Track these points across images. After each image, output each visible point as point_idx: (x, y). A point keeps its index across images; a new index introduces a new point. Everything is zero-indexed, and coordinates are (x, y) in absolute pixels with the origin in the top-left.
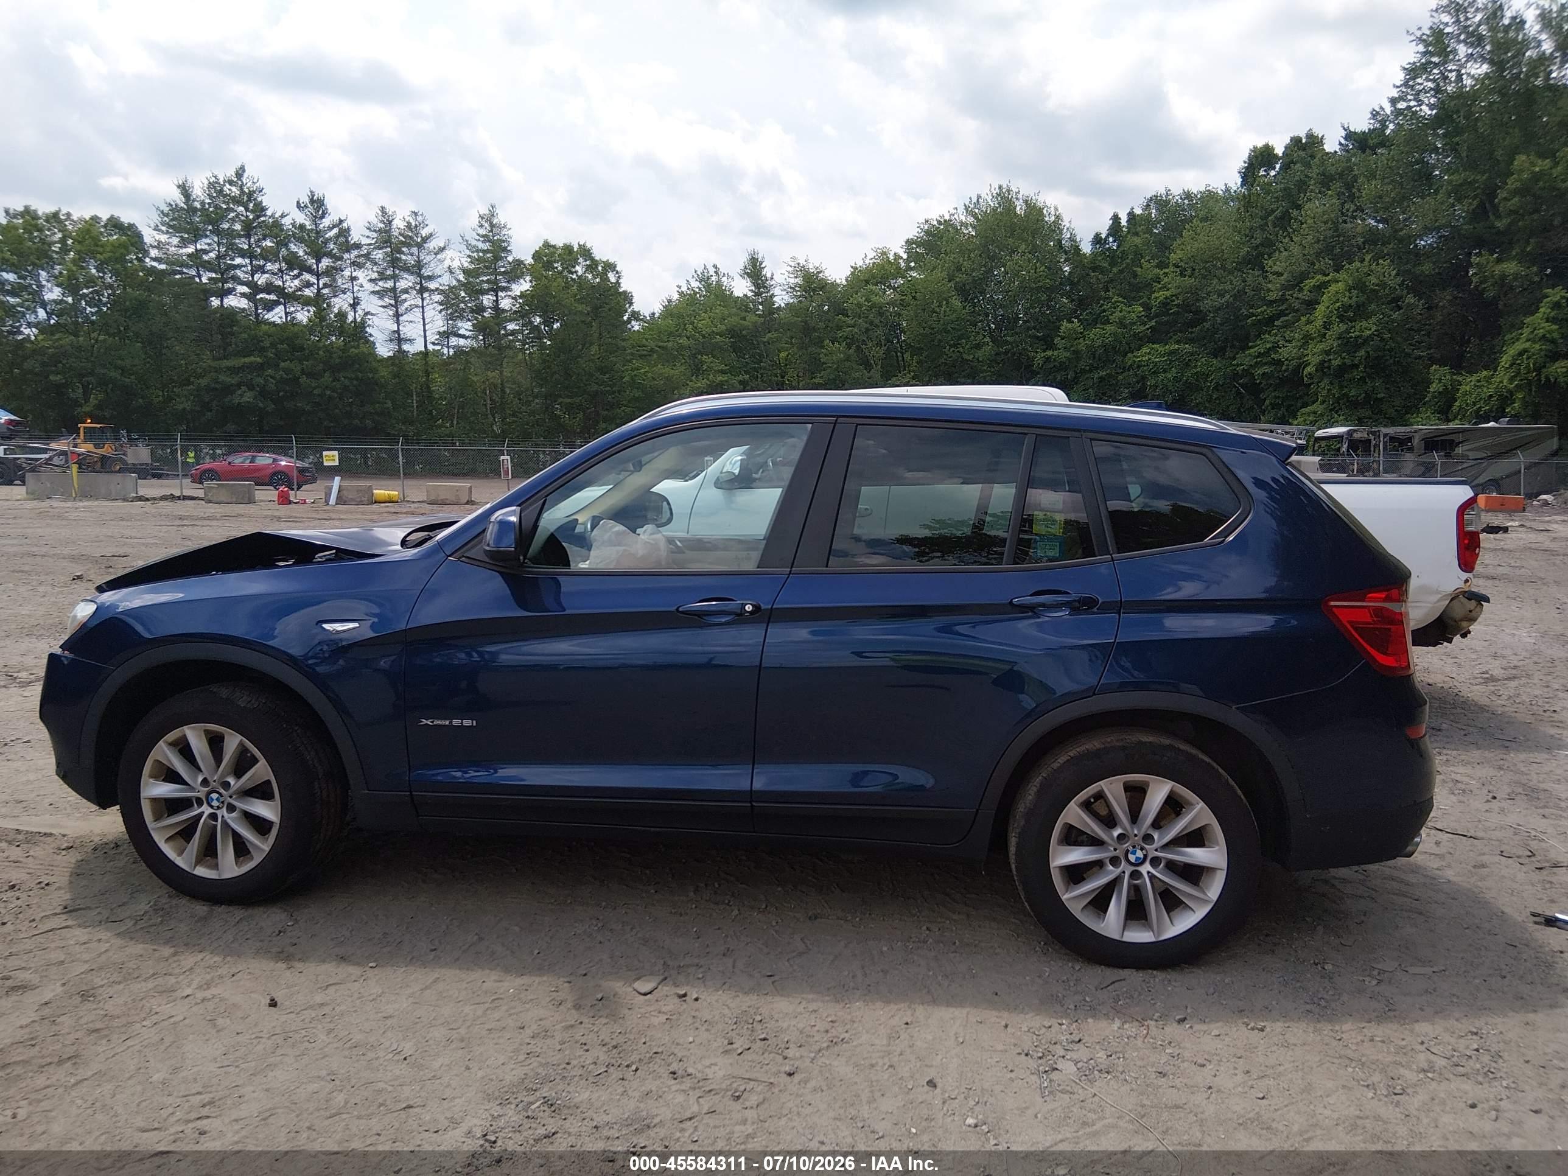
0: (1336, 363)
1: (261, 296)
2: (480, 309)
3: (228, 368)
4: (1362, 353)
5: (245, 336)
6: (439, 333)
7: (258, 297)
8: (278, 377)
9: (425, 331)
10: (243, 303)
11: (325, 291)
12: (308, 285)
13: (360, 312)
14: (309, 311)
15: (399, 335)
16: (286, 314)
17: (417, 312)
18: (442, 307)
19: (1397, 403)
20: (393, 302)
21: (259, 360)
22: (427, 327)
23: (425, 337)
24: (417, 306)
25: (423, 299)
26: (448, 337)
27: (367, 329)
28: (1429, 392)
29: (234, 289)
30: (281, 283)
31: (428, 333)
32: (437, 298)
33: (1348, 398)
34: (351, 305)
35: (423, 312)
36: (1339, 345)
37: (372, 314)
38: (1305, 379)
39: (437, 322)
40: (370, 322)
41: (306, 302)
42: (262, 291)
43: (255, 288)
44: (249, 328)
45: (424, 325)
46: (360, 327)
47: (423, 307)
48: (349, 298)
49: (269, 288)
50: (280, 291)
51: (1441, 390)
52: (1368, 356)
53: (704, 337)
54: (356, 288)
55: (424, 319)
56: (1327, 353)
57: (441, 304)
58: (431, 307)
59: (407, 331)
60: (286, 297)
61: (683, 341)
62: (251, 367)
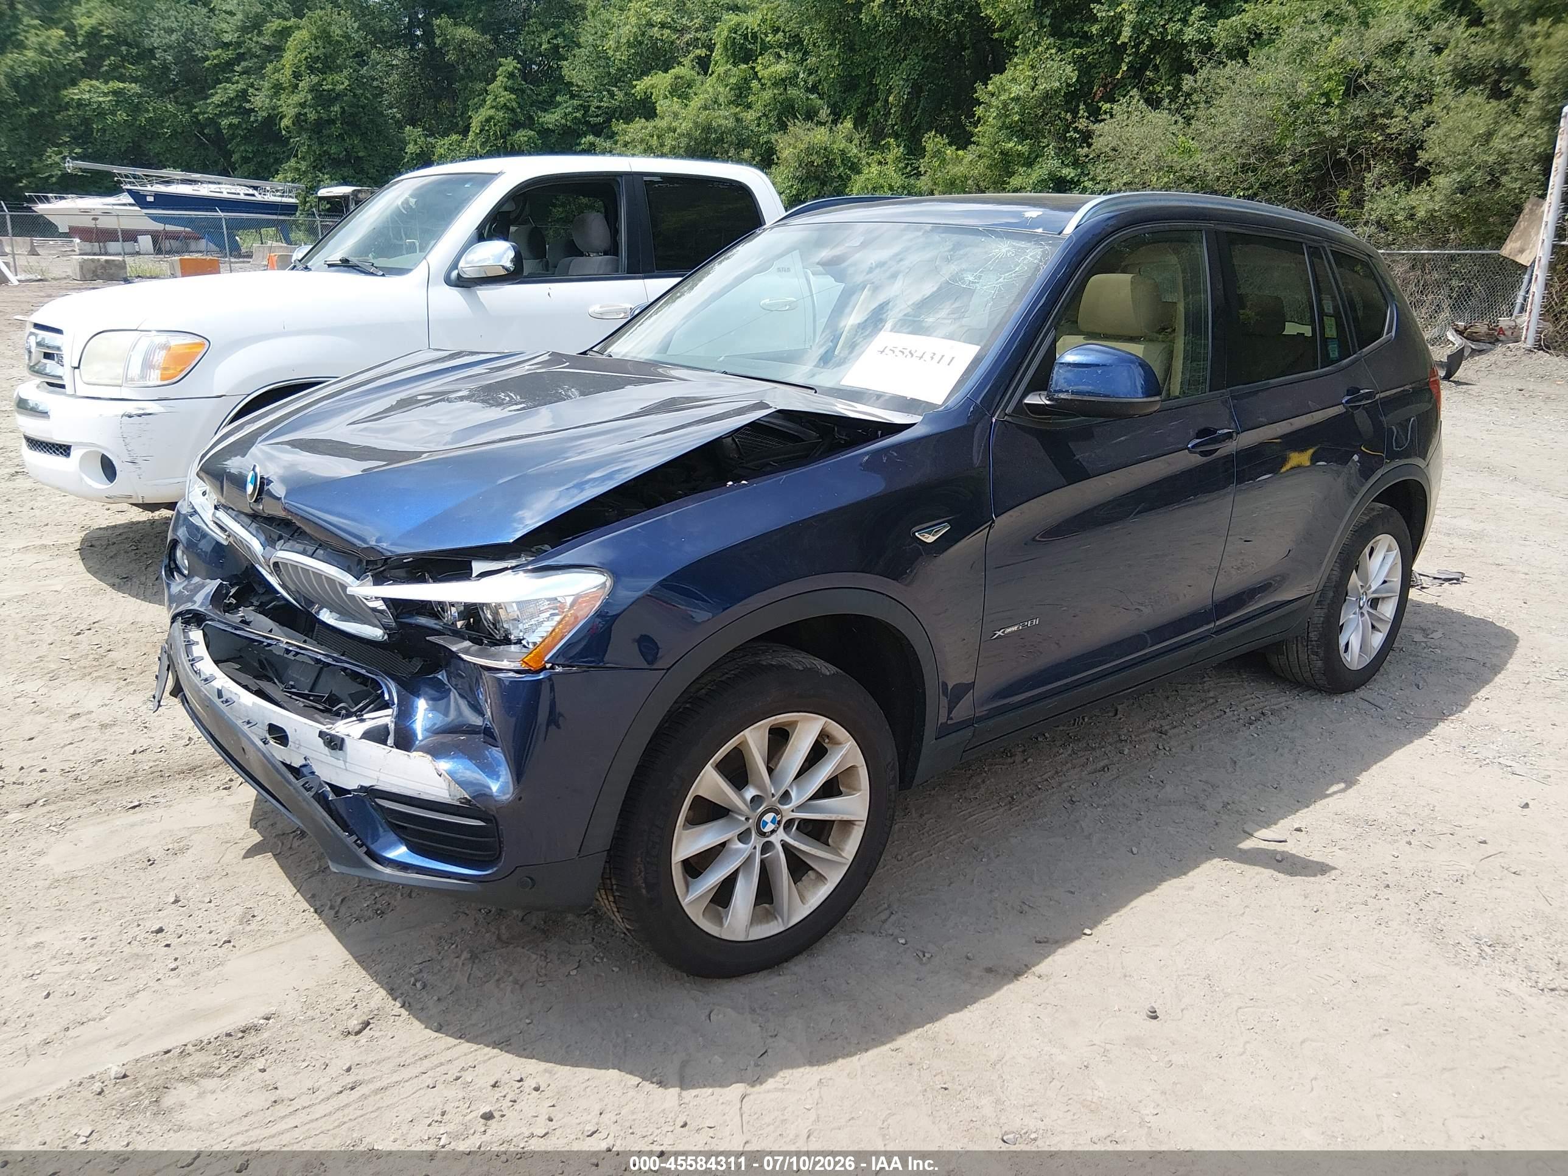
0: (312, 116)
4: (336, 108)
19: (377, 162)
28: (406, 153)
33: (330, 155)
36: (313, 99)
38: (284, 132)
51: (418, 151)
52: (343, 111)
56: (303, 105)
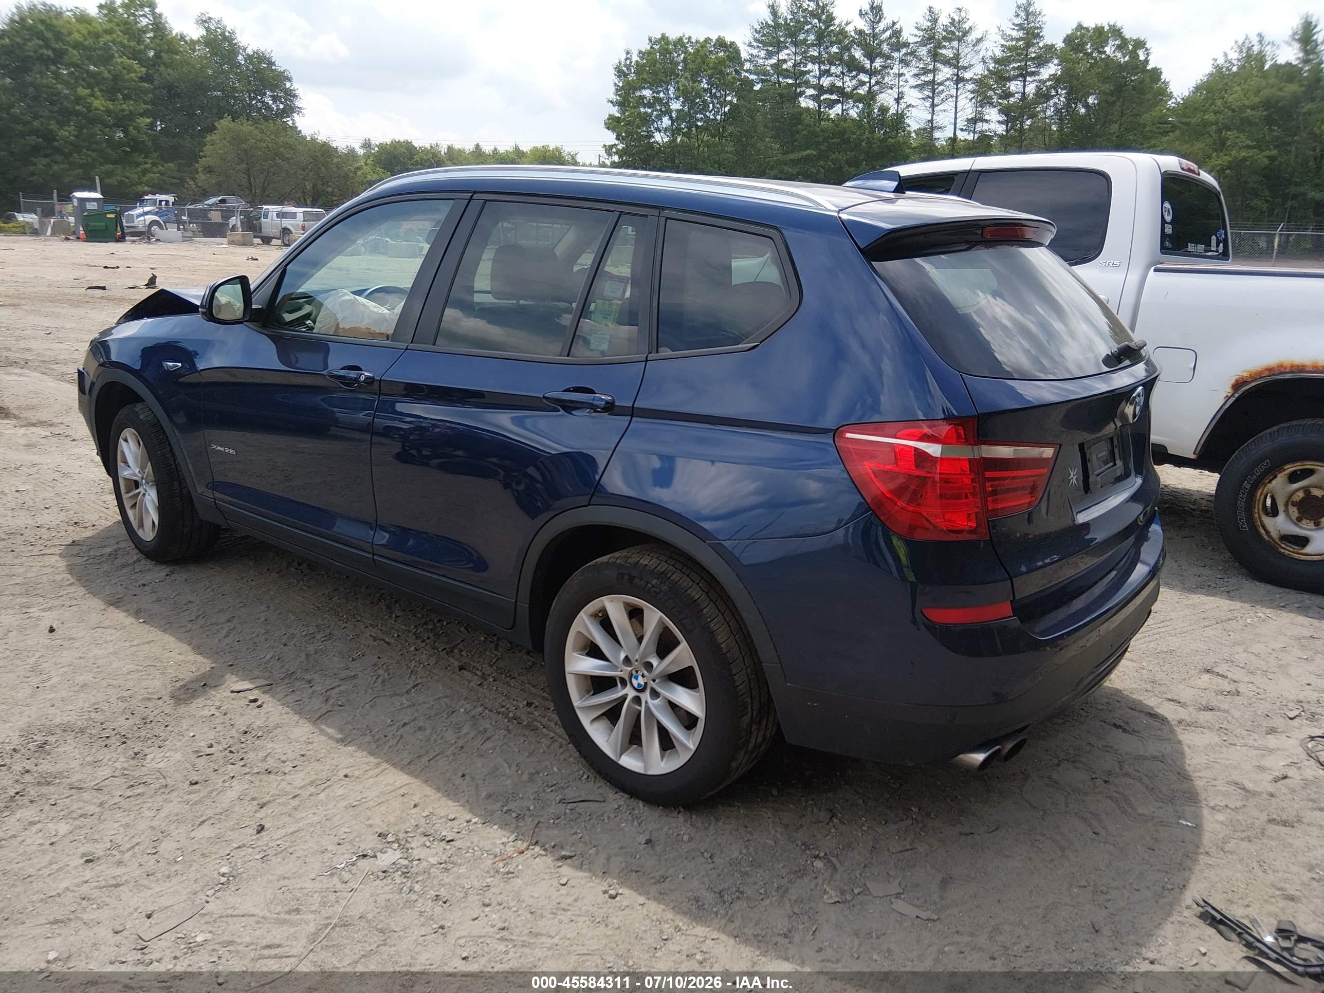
1: (825, 96)
2: (1008, 95)
3: (792, 161)
5: (805, 132)
6: (968, 120)
7: (822, 98)
8: (827, 167)
9: (956, 118)
10: (811, 104)
11: (875, 88)
12: (862, 83)
13: (903, 106)
14: (858, 107)
15: (932, 123)
16: (843, 110)
17: (951, 103)
18: (972, 95)
20: (931, 95)
21: (814, 152)
22: (958, 115)
23: (955, 124)
24: (952, 96)
25: (957, 89)
26: (975, 123)
27: (907, 121)
29: (804, 92)
30: (841, 84)
31: (958, 121)
32: (970, 87)
34: (895, 99)
35: (956, 102)
37: (913, 106)
39: (967, 109)
40: (908, 114)
41: (859, 99)
42: (826, 92)
43: (821, 89)
44: (810, 126)
45: (956, 113)
46: (900, 118)
47: (957, 97)
48: (894, 93)
49: (832, 89)
50: (841, 91)
53: (1234, 111)
54: (901, 83)
55: (956, 108)
57: (972, 92)
58: (964, 95)
59: (939, 119)
60: (844, 95)
61: (1210, 117)
62: (807, 159)
